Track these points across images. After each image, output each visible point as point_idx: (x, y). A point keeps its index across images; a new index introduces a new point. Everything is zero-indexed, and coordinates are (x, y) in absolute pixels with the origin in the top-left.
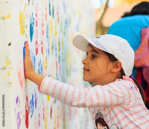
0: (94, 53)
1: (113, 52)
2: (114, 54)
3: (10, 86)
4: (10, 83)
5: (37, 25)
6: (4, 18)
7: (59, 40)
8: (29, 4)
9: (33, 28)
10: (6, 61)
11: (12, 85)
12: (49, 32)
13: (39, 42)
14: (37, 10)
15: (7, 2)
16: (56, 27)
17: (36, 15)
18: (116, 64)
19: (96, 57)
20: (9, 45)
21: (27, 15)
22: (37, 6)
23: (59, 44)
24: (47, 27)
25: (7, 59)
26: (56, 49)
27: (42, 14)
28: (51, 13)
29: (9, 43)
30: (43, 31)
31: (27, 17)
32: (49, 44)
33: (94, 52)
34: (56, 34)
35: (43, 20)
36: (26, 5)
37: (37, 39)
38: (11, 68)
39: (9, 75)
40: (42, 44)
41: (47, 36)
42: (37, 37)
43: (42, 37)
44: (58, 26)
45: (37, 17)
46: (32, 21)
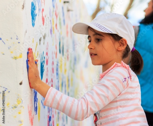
0: (98, 37)
1: (116, 31)
2: (117, 33)
3: (21, 124)
4: (21, 122)
5: (47, 64)
6: (16, 58)
7: (68, 77)
8: (40, 43)
9: (43, 66)
10: (17, 99)
11: (22, 123)
12: (59, 70)
13: (49, 80)
14: (47, 49)
15: (19, 43)
16: (65, 65)
17: (47, 54)
18: (121, 42)
19: (101, 40)
20: (21, 84)
21: (38, 54)
22: (48, 45)
23: (69, 80)
24: (57, 65)
25: (18, 98)
26: (65, 86)
27: (52, 53)
28: (61, 51)
29: (20, 82)
30: (53, 69)
31: (38, 56)
32: (58, 82)
33: (98, 35)
34: (65, 71)
35: (53, 58)
36: (37, 44)
37: (47, 77)
38: (22, 106)
39: (20, 113)
40: (52, 81)
41: (57, 74)
42: (47, 75)
43: (52, 75)
44: (68, 63)
45: (48, 56)
46: (43, 60)
